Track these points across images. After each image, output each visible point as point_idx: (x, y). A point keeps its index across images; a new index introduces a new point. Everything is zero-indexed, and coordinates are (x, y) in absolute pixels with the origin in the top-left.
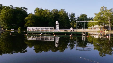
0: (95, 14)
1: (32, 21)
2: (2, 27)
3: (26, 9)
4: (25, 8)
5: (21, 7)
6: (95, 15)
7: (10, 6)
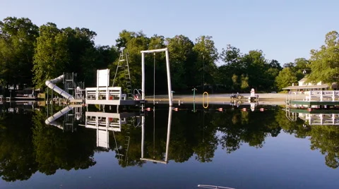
0: (312, 52)
1: (135, 71)
2: (39, 90)
3: (93, 34)
4: (87, 30)
5: (78, 29)
6: (311, 55)
7: (49, 23)
